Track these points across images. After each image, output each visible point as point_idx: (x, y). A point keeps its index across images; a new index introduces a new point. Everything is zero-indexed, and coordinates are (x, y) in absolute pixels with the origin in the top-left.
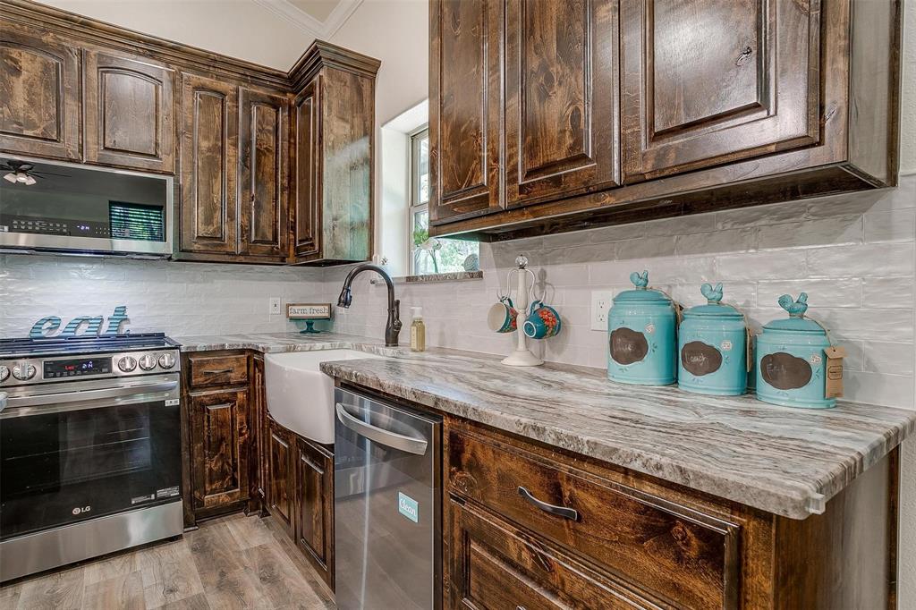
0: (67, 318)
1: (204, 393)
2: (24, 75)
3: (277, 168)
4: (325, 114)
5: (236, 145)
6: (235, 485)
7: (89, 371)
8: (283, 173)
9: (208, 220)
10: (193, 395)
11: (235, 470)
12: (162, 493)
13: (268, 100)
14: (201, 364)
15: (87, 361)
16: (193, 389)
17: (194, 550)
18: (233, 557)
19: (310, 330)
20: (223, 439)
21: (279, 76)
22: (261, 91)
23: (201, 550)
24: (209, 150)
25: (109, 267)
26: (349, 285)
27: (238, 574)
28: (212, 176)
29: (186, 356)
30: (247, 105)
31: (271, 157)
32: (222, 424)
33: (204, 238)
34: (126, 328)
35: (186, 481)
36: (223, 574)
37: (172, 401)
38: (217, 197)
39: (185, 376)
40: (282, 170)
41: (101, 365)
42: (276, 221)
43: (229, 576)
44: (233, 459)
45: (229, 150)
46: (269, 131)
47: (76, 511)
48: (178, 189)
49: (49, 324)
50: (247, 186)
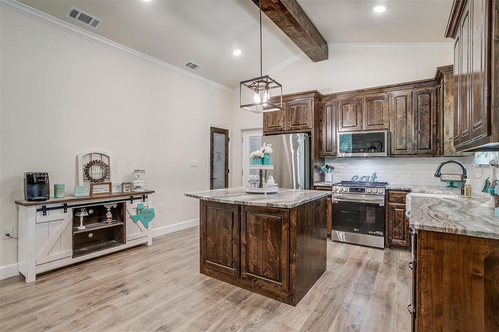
0: (360, 176)
1: (394, 204)
2: (349, 111)
3: (430, 118)
4: (445, 95)
5: (412, 114)
6: (404, 239)
7: (360, 192)
8: (433, 120)
9: (401, 143)
10: (390, 204)
11: (404, 234)
12: (377, 232)
13: (427, 92)
14: (393, 194)
15: (359, 189)
16: (390, 202)
17: (385, 253)
18: (395, 260)
19: (451, 186)
20: (400, 221)
21: (430, 81)
22: (423, 89)
23: (387, 255)
24: (401, 118)
25: (371, 160)
26: (440, 169)
27: (394, 264)
28: (402, 127)
29: (387, 191)
31: (428, 115)
32: (400, 216)
33: (399, 150)
34: (376, 180)
35: (387, 232)
36: (389, 261)
37: (382, 204)
38: (404, 135)
39: (387, 197)
40: (433, 118)
41: (363, 190)
42: (430, 140)
43: (391, 263)
44: (404, 230)
45: (409, 116)
46: (426, 104)
47: (355, 230)
48: (389, 134)
49: (356, 177)
50: (416, 128)
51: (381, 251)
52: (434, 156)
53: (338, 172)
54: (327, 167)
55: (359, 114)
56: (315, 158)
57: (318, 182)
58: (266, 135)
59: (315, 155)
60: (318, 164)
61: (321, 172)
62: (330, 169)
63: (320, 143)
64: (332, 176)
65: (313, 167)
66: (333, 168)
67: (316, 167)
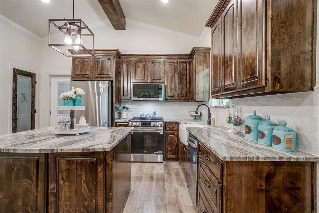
0: (146, 114)
1: (168, 132)
2: (140, 68)
3: (187, 78)
4: (196, 64)
5: (177, 74)
6: (174, 154)
7: (148, 125)
8: (188, 79)
9: (171, 92)
10: (166, 132)
11: (174, 150)
12: (159, 152)
13: (185, 62)
14: (168, 125)
15: (147, 123)
16: (166, 131)
17: (164, 165)
18: (171, 169)
19: (195, 118)
20: (172, 143)
21: (187, 55)
22: (183, 60)
23: (166, 166)
24: (171, 76)
25: (153, 103)
26: (198, 109)
27: (171, 172)
28: (172, 82)
29: (165, 123)
30: (180, 64)
31: (185, 76)
32: (172, 139)
33: (170, 96)
34: (156, 116)
35: (164, 151)
36: (168, 171)
37: (162, 132)
38: (173, 87)
39: (164, 128)
41: (150, 124)
42: (186, 91)
43: (169, 172)
44: (174, 148)
45: (176, 76)
46: (185, 69)
47: (145, 152)
48: (165, 86)
49: (143, 115)
50: (179, 84)
51: (161, 164)
52: (188, 101)
53: (131, 111)
54: (124, 107)
55: (146, 71)
56: (116, 101)
57: (117, 119)
58: (74, 80)
59: (116, 99)
60: (117, 106)
61: (119, 111)
62: (125, 109)
63: (118, 89)
64: (127, 114)
65: (114, 107)
66: (127, 109)
67: (116, 108)
